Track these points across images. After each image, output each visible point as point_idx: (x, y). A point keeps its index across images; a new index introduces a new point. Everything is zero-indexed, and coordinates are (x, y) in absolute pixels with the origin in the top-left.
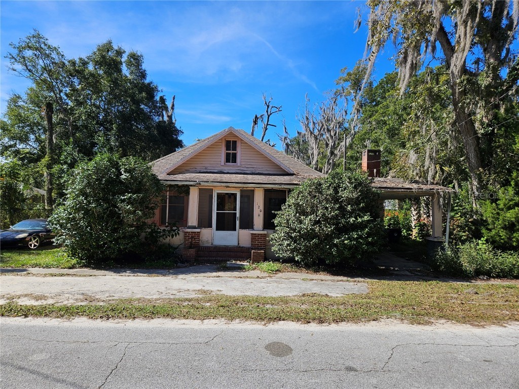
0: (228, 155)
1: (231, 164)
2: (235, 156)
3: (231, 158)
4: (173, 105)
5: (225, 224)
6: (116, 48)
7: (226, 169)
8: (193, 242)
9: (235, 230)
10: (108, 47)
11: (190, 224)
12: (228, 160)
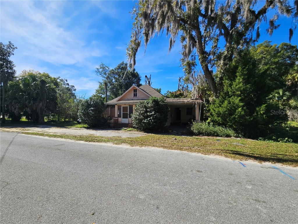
0: (134, 94)
1: (135, 97)
2: (136, 94)
3: (135, 95)
4: (150, 78)
5: (125, 116)
6: (125, 63)
7: (134, 99)
8: (116, 122)
9: (128, 118)
10: (123, 64)
11: (115, 116)
12: (134, 96)
